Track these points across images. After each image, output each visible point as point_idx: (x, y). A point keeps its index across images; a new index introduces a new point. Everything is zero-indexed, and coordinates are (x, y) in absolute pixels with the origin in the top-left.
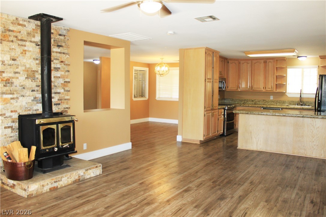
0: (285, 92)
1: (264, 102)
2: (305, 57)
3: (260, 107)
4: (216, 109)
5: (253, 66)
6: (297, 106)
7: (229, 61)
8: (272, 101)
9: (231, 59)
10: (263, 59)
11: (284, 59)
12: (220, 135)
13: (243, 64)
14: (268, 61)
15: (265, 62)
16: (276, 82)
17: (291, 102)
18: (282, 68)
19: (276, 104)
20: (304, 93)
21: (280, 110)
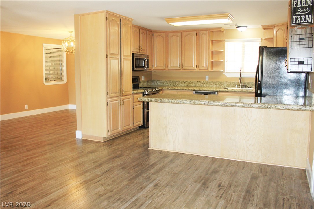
0: (222, 71)
1: (199, 83)
2: (246, 28)
3: (191, 90)
4: (130, 95)
5: (183, 39)
6: (237, 88)
7: (155, 34)
8: (208, 83)
9: (157, 32)
10: (196, 31)
11: (220, 30)
12: (140, 127)
13: (172, 37)
14: (201, 33)
15: (198, 34)
16: (212, 59)
17: (230, 84)
18: (218, 42)
19: (212, 86)
20: (245, 72)
21: (215, 93)
